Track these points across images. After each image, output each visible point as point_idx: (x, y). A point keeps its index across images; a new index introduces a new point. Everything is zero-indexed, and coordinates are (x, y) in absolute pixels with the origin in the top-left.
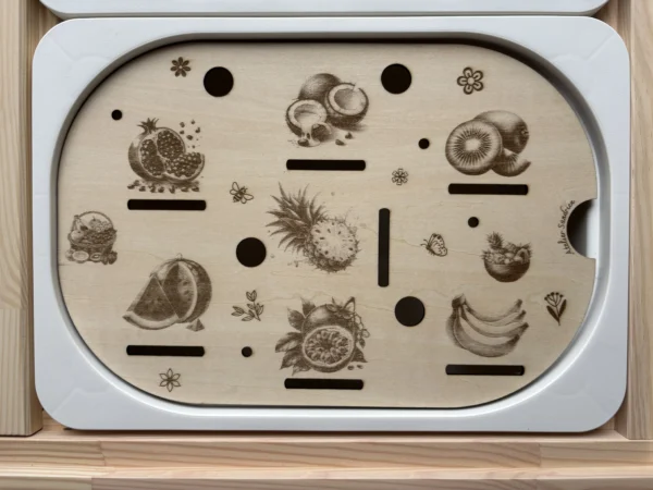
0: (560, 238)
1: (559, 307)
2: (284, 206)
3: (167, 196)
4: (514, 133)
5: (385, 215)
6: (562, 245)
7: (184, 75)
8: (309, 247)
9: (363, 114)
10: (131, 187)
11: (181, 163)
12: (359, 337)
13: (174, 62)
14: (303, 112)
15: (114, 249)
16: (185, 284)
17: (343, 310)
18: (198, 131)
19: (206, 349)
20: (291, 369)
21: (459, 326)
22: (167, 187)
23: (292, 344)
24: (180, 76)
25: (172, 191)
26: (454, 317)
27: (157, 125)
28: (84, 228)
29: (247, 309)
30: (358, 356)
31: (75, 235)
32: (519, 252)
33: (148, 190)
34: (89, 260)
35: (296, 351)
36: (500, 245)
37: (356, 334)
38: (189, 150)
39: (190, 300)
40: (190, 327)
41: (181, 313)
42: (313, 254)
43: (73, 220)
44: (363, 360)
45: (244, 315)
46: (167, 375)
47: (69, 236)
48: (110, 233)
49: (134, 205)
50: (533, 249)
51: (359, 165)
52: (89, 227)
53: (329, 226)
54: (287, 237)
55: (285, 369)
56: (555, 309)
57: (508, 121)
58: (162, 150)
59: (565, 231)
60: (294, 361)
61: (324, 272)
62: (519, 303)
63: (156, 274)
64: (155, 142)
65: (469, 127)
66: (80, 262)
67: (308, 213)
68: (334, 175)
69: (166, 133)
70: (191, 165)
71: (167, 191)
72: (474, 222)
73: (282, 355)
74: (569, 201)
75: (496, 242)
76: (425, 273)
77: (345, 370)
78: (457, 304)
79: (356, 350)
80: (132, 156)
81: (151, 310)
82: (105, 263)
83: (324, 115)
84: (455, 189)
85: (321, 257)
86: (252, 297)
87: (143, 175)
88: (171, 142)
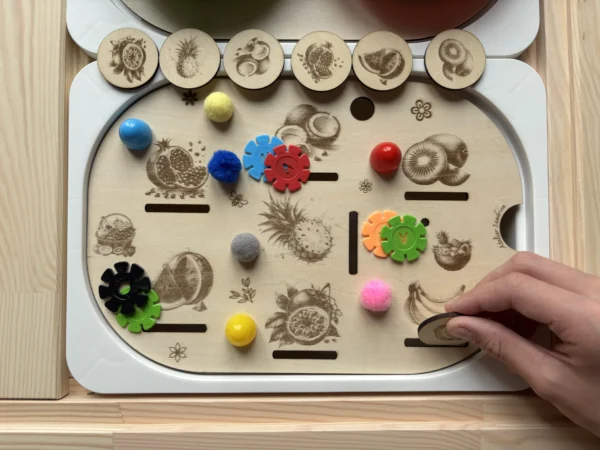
0: (495, 235)
2: (273, 209)
3: (178, 201)
4: (456, 152)
5: (354, 217)
6: (496, 241)
7: (193, 104)
8: (293, 243)
9: (336, 136)
10: (148, 194)
11: (190, 175)
12: (333, 316)
13: (185, 94)
14: (288, 134)
15: (133, 244)
16: (192, 272)
17: (320, 294)
18: (203, 149)
19: (208, 326)
20: (278, 342)
21: (414, 306)
22: (178, 194)
23: (279, 322)
24: (190, 105)
25: (182, 197)
26: (411, 299)
27: (170, 144)
28: (108, 227)
29: (242, 293)
30: (333, 332)
31: (101, 233)
32: (462, 246)
33: (162, 196)
34: (112, 253)
35: (282, 328)
36: (447, 241)
37: (331, 314)
38: (196, 165)
39: (195, 285)
40: (195, 308)
41: (188, 297)
42: (296, 248)
43: (99, 220)
44: (336, 334)
45: (240, 298)
46: (175, 348)
47: (97, 234)
48: (130, 231)
49: (150, 208)
50: (473, 244)
51: (333, 177)
52: (114, 227)
53: (309, 225)
54: (275, 235)
55: (274, 343)
57: (451, 142)
58: (174, 164)
59: (498, 230)
60: (281, 336)
61: (305, 262)
62: (463, 288)
63: (167, 265)
64: (169, 157)
65: (421, 147)
66: (105, 255)
67: (292, 214)
68: (312, 184)
69: (177, 150)
70: (198, 176)
71: (178, 197)
72: (426, 222)
73: (271, 331)
74: (501, 206)
75: (443, 238)
76: (387, 263)
77: (322, 343)
78: (413, 288)
79: (331, 327)
80: (149, 169)
81: (163, 294)
82: (125, 256)
83: (305, 137)
84: (410, 196)
85: (303, 250)
86: (246, 283)
87: (158, 184)
88: (182, 158)
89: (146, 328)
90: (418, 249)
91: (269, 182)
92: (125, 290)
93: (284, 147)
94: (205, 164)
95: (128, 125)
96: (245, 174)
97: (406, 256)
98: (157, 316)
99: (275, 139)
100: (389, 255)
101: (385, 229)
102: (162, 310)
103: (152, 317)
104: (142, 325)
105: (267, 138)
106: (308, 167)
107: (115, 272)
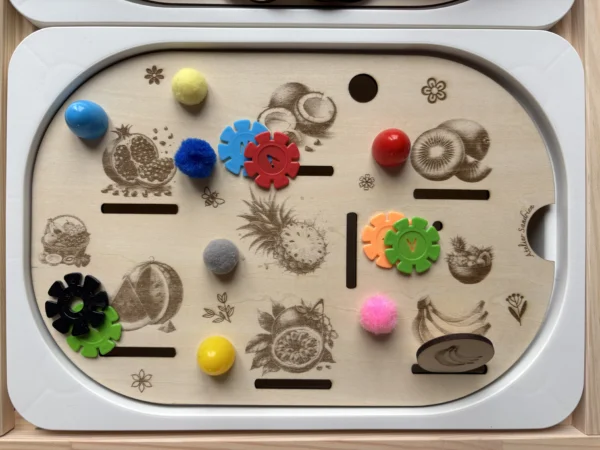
0: (520, 241)
1: (520, 308)
2: (255, 210)
3: (140, 200)
4: (476, 140)
5: (352, 219)
6: (522, 248)
7: (158, 82)
8: (279, 250)
9: (331, 121)
10: (105, 191)
11: (154, 168)
12: (327, 338)
13: (148, 70)
14: (274, 119)
15: (87, 252)
16: (157, 286)
17: (312, 312)
18: (171, 137)
19: (177, 351)
20: (261, 369)
21: (424, 326)
22: (140, 191)
23: (262, 345)
24: (154, 84)
25: (145, 195)
26: (420, 318)
27: (131, 131)
28: (57, 231)
29: (217, 311)
30: (327, 357)
31: (49, 238)
32: (481, 255)
33: (121, 194)
34: (62, 262)
35: (266, 353)
36: (463, 248)
37: (325, 335)
38: (162, 156)
39: (161, 301)
40: (162, 329)
41: (153, 316)
42: (283, 256)
43: (46, 223)
44: (332, 361)
45: (215, 317)
46: (139, 376)
47: (43, 239)
48: (83, 236)
49: (107, 209)
50: (495, 252)
51: (327, 171)
52: (63, 231)
53: (298, 228)
54: (256, 241)
55: (255, 370)
56: (515, 309)
57: (470, 130)
58: (136, 155)
59: (525, 234)
60: (264, 361)
61: (294, 274)
62: (482, 304)
63: (128, 277)
64: (129, 147)
65: (433, 135)
66: (53, 265)
67: (278, 216)
68: (303, 180)
69: (139, 139)
70: (163, 170)
71: (140, 195)
72: (439, 226)
73: (252, 356)
74: (529, 207)
75: (460, 245)
76: (393, 275)
77: (314, 370)
78: (423, 305)
79: (325, 351)
80: (106, 161)
81: (124, 312)
82: (78, 266)
83: (294, 123)
84: (420, 194)
85: (291, 259)
86: (222, 298)
87: (116, 179)
88: (144, 147)
89: (103, 353)
90: (429, 259)
91: (250, 177)
92: (78, 306)
93: (268, 135)
94: (172, 155)
95: (75, 108)
96: (221, 167)
97: (414, 266)
98: (116, 337)
99: (257, 125)
100: (394, 266)
101: (390, 234)
102: (122, 330)
103: (111, 339)
104: (98, 349)
105: (247, 123)
106: (297, 159)
107: (66, 285)
